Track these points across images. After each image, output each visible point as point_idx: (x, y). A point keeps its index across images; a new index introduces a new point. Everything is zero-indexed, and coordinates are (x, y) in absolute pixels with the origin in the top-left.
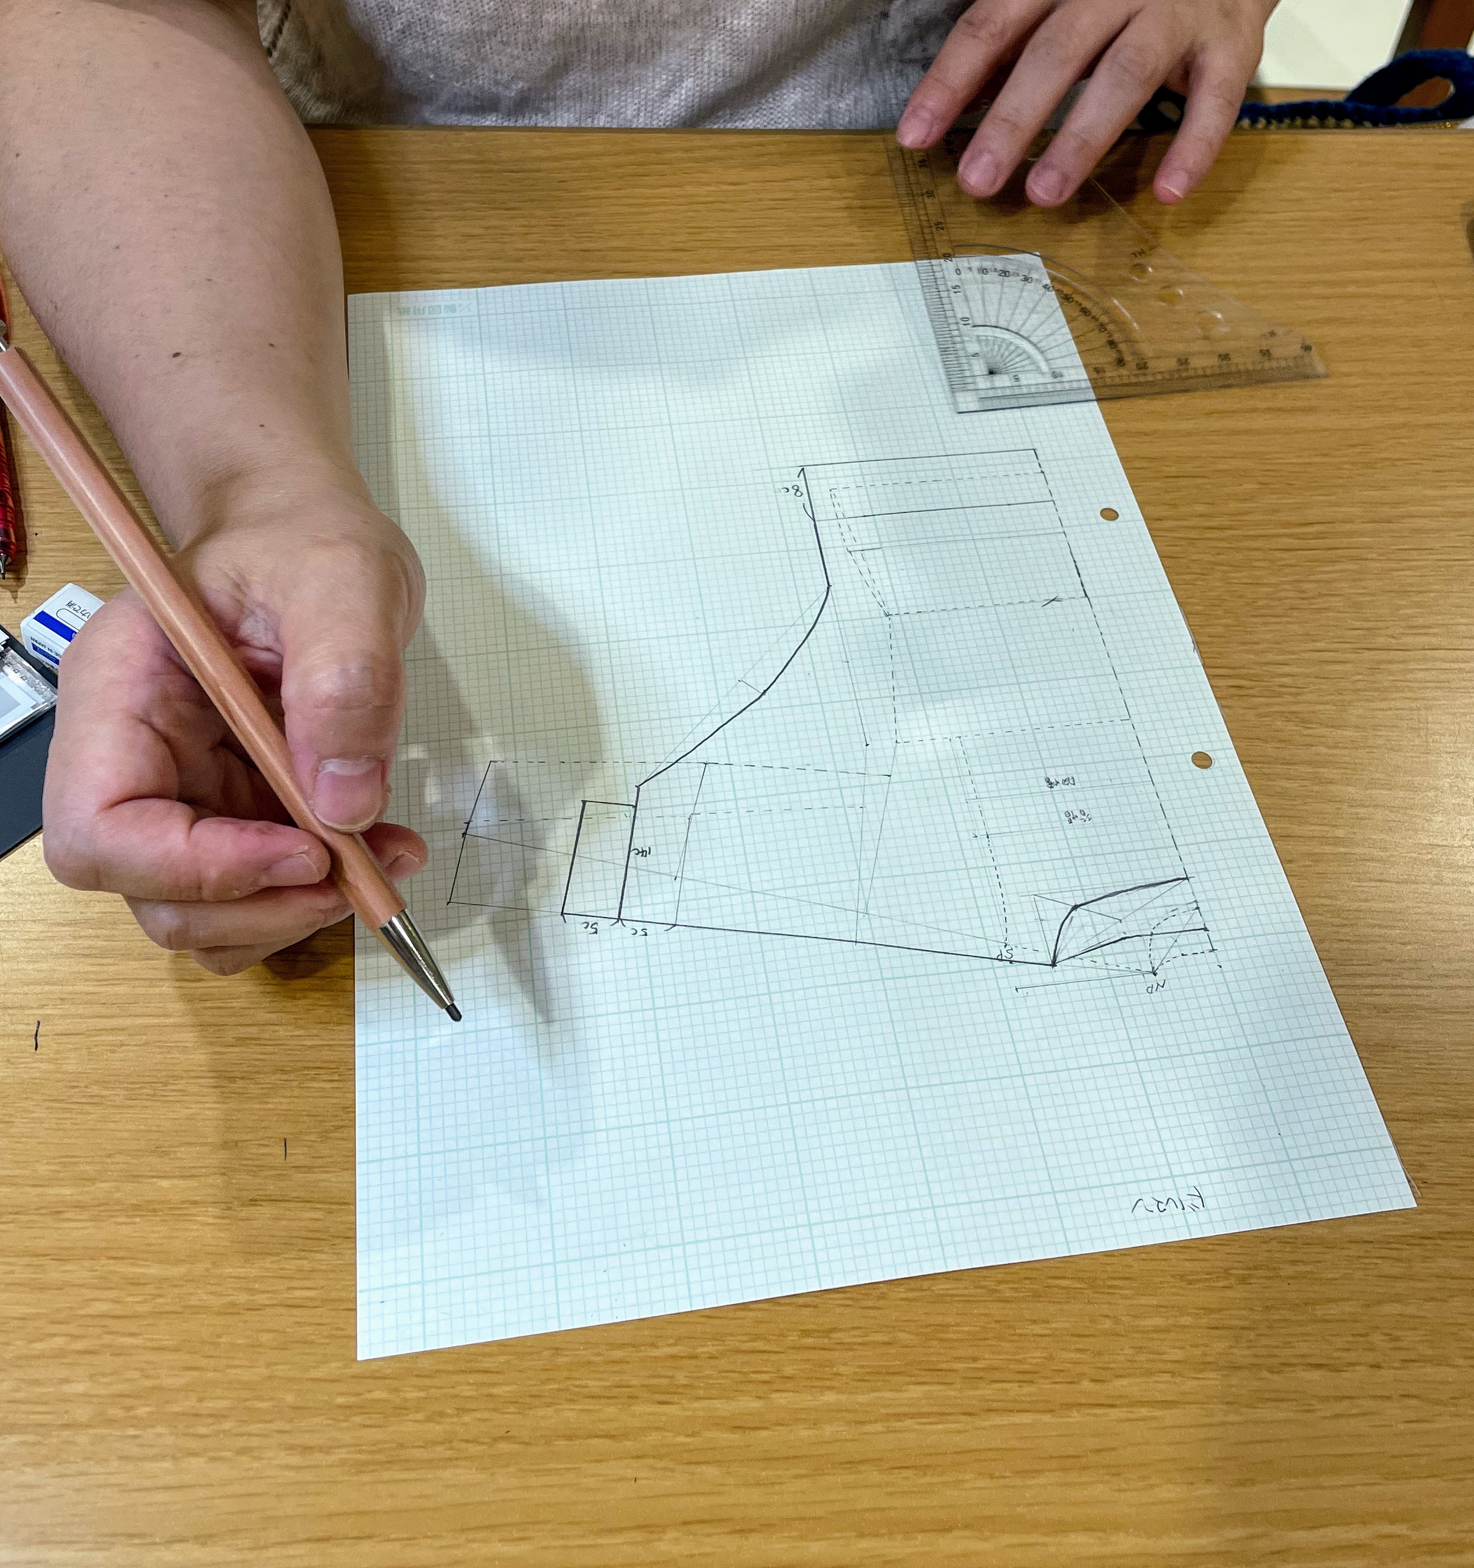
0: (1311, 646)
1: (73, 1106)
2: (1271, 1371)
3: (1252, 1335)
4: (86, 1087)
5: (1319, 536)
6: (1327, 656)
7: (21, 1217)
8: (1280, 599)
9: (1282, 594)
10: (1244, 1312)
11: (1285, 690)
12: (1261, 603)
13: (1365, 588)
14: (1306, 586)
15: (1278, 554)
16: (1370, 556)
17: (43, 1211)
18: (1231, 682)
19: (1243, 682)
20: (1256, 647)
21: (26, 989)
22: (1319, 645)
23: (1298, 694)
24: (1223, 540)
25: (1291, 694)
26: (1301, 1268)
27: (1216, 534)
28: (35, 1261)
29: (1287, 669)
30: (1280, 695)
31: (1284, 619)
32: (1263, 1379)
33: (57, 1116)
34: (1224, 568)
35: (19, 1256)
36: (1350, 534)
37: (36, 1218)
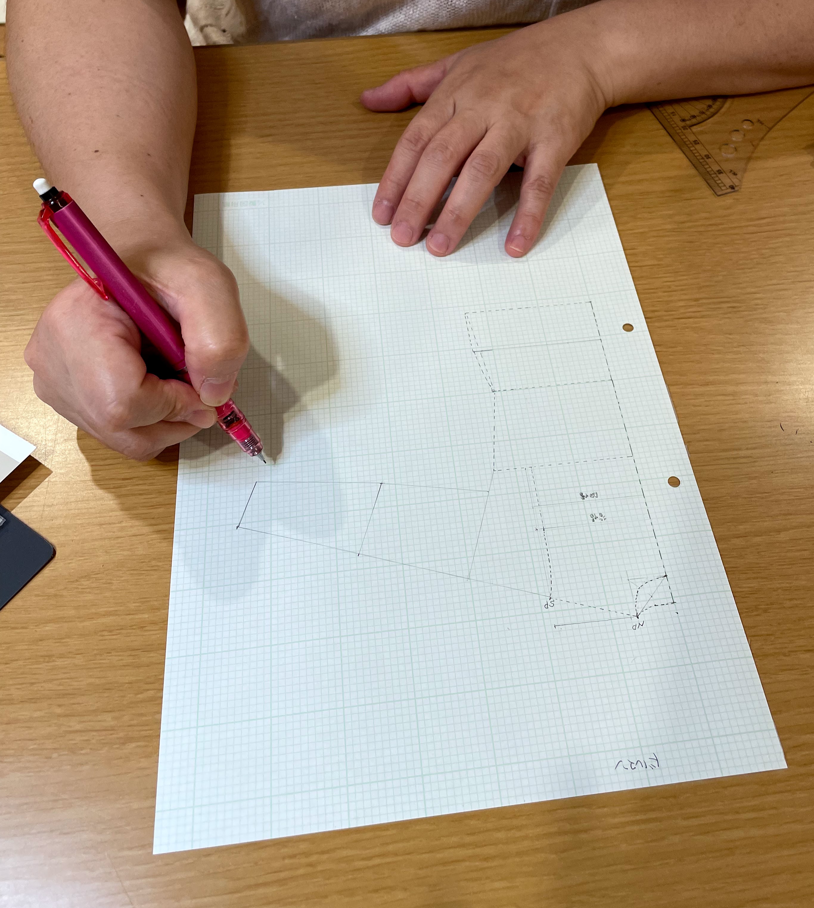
0: (769, 282)
1: (143, 572)
2: (785, 655)
3: (773, 638)
4: (149, 562)
5: (768, 224)
6: (778, 287)
7: (123, 631)
8: (751, 259)
9: (752, 257)
10: (768, 627)
11: (758, 307)
12: (741, 262)
13: (794, 250)
14: (764, 251)
15: (747, 236)
16: (796, 233)
17: (134, 627)
18: (729, 305)
19: (735, 305)
20: (741, 285)
21: (111, 514)
22: (774, 282)
23: (765, 308)
24: (718, 230)
25: (761, 308)
26: (795, 602)
27: (714, 228)
28: (133, 653)
29: (758, 296)
30: (755, 310)
31: (754, 270)
32: (781, 660)
33: (135, 578)
34: (720, 245)
35: (124, 651)
36: (784, 222)
37: (131, 631)
